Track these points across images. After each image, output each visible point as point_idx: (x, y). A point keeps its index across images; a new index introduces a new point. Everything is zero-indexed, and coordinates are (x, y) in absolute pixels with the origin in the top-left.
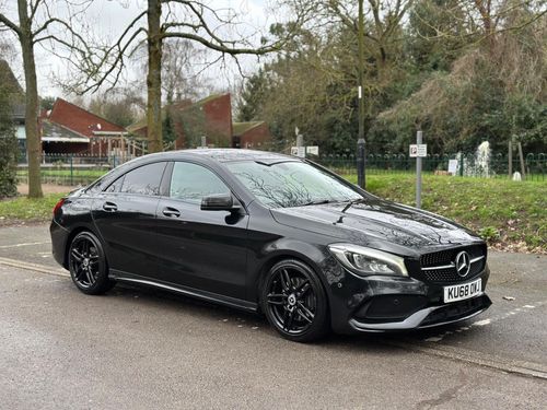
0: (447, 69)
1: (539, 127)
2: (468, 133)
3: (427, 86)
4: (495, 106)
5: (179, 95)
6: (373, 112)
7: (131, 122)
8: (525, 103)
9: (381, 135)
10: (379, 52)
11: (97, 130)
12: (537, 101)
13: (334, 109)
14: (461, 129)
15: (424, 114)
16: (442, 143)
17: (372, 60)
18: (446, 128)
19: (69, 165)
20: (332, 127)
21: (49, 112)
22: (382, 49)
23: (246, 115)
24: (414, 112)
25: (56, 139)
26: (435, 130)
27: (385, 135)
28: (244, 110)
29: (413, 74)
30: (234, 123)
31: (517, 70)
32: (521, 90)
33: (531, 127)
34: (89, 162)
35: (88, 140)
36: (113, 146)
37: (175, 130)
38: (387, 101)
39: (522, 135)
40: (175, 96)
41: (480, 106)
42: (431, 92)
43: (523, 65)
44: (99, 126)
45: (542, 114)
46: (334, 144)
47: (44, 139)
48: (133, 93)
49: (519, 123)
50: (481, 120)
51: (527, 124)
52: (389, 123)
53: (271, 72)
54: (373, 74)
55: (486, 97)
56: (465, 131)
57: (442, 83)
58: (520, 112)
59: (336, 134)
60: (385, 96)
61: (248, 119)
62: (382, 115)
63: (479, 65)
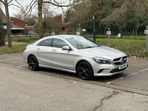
0: (120, 7)
1: (144, 23)
2: (125, 25)
3: (114, 12)
4: (133, 17)
5: (48, 16)
6: (100, 19)
7: (35, 23)
8: (141, 16)
9: (102, 26)
10: (101, 3)
11: (26, 26)
12: (144, 15)
13: (90, 19)
14: (123, 24)
15: (114, 20)
16: (118, 28)
17: (99, 5)
18: (119, 23)
19: (18, 36)
20: (89, 24)
21: (13, 21)
22: (102, 2)
23: (66, 21)
24: (111, 19)
25: (15, 29)
26: (116, 24)
27: (103, 26)
28: (65, 19)
29: (111, 9)
30: (63, 23)
31: (138, 7)
32: (139, 13)
33: (142, 23)
34: (24, 35)
35: (23, 29)
36: (30, 30)
37: (47, 25)
38: (104, 16)
39: (140, 25)
40: (46, 16)
41: (129, 17)
42: (115, 14)
43: (140, 6)
44: (26, 25)
45: (145, 19)
46: (90, 28)
47: (11, 29)
48: (35, 16)
49: (139, 22)
50: (129, 21)
51: (141, 22)
52: (104, 22)
53: (72, 9)
54: (100, 9)
55: (130, 15)
56: (125, 24)
57: (118, 11)
58: (139, 19)
59: (90, 26)
60: (103, 15)
61: (66, 22)
62: (102, 20)
63: (128, 6)
